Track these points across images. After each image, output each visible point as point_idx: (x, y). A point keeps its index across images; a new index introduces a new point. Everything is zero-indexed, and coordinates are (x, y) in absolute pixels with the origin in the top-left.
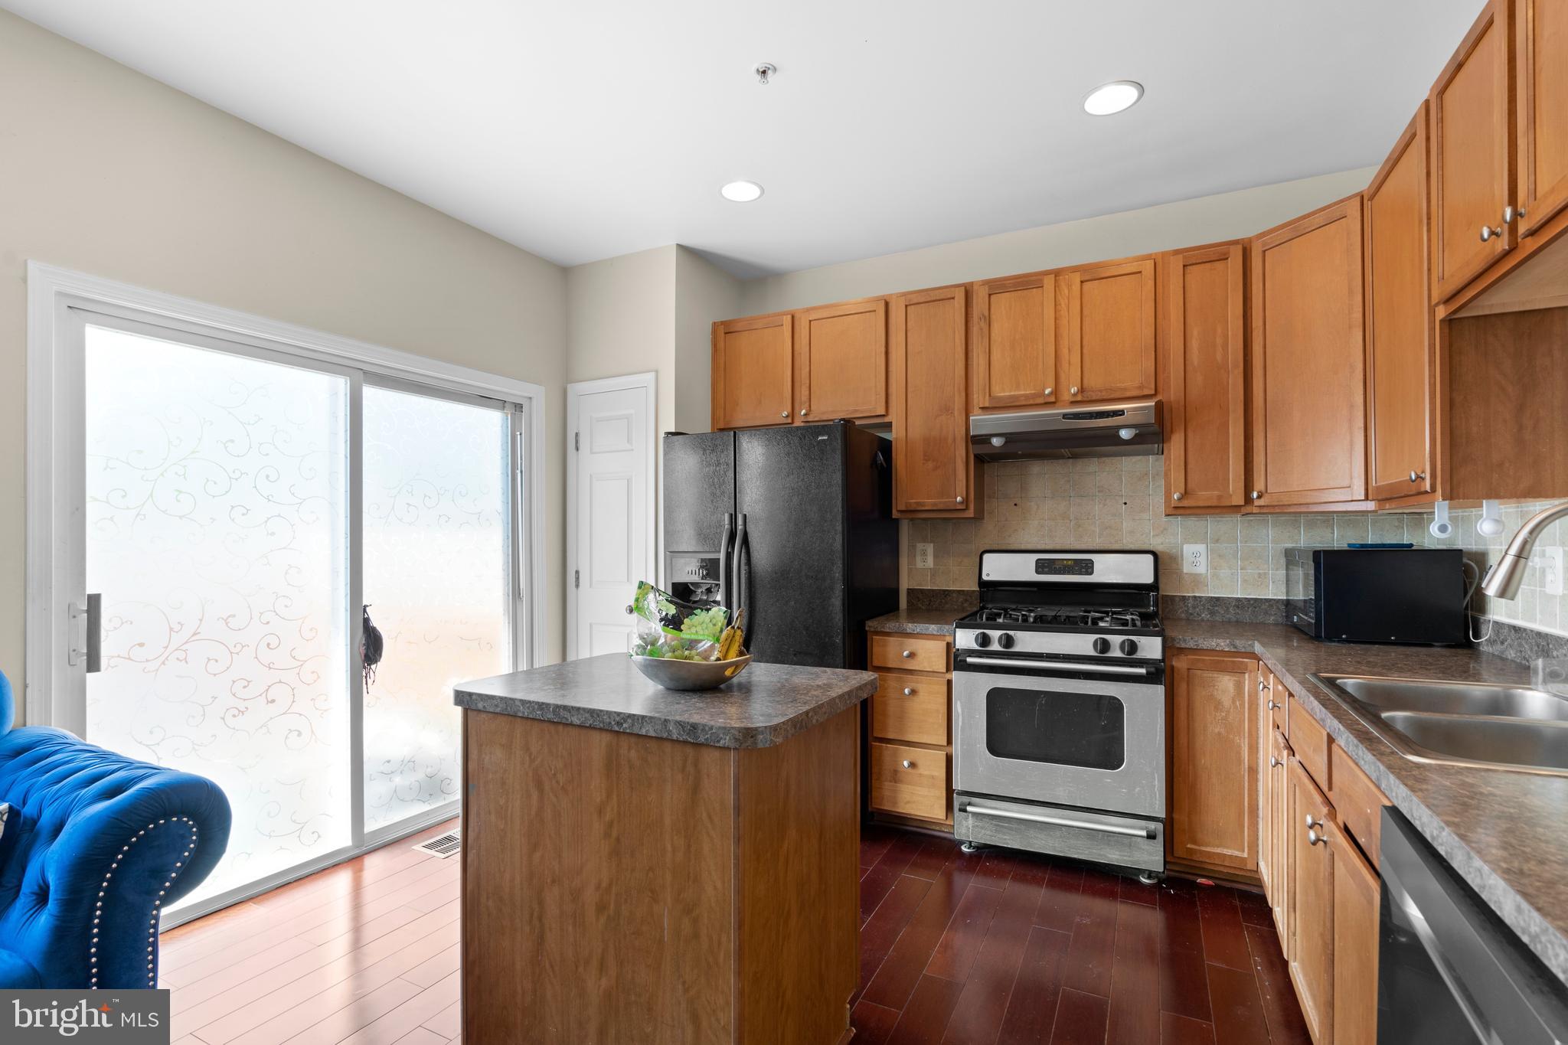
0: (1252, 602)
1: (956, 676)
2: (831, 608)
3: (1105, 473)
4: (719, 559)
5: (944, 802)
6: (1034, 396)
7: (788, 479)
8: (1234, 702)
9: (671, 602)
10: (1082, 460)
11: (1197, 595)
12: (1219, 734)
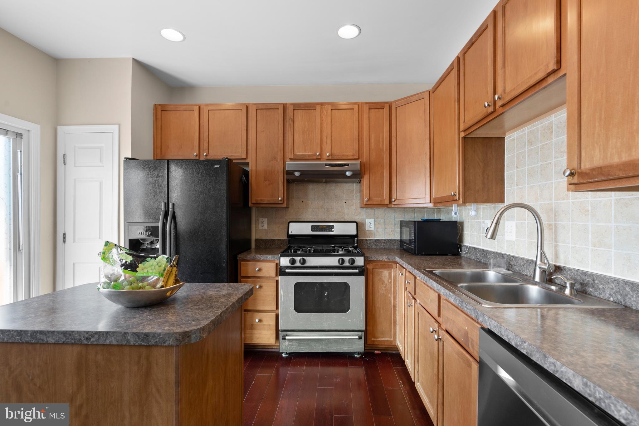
0: (389, 241)
1: (281, 278)
2: (221, 250)
3: (338, 190)
4: (158, 226)
5: (275, 336)
6: (312, 155)
7: (198, 186)
8: (388, 281)
9: (129, 254)
10: (329, 184)
11: (371, 239)
12: (383, 293)
